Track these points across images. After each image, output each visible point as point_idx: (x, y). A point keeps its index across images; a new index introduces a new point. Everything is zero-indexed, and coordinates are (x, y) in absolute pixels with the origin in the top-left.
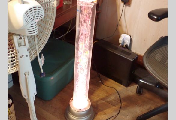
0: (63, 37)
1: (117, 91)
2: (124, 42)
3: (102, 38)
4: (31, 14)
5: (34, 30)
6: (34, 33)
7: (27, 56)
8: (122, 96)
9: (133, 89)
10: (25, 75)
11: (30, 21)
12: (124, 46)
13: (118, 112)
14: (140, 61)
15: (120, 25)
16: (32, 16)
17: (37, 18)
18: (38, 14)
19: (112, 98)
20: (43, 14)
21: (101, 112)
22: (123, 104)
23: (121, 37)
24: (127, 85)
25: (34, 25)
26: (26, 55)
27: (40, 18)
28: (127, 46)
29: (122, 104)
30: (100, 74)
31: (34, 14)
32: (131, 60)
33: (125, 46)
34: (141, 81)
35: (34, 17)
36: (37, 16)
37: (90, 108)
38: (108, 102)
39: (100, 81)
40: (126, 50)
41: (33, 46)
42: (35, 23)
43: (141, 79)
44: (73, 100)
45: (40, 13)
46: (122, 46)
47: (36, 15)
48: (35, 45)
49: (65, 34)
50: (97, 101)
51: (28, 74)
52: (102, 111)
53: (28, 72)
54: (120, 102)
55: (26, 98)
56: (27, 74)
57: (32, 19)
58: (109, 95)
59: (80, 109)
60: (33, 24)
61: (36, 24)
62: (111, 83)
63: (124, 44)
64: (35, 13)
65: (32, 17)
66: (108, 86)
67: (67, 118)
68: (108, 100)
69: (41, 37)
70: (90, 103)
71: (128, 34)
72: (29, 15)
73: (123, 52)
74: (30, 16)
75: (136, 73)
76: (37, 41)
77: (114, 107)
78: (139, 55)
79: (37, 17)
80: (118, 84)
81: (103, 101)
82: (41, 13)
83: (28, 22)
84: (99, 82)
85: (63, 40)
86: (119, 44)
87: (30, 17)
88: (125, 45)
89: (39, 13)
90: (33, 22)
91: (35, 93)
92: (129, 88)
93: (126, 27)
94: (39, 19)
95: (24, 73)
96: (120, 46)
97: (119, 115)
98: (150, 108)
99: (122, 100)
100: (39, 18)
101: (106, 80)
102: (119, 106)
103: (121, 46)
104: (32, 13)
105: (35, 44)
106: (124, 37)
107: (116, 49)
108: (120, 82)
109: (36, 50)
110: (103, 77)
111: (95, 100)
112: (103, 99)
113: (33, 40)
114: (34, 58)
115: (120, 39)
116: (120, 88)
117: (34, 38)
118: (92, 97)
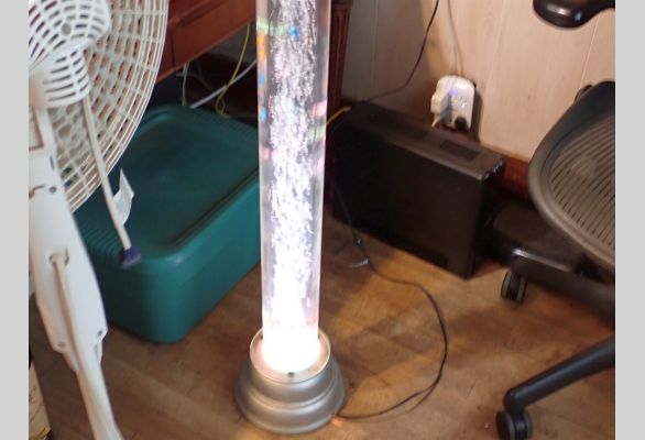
0: (216, 98)
1: (429, 296)
2: (449, 109)
3: (366, 99)
4: (51, 17)
5: (71, 85)
6: (73, 94)
7: (53, 189)
8: (449, 314)
9: (490, 285)
10: (54, 264)
11: (49, 49)
12: (453, 124)
13: (436, 376)
14: (515, 177)
15: (435, 44)
16: (58, 23)
17: (82, 35)
18: (83, 16)
19: (413, 322)
20: (106, 16)
21: (372, 381)
22: (456, 342)
23: (438, 91)
24: (468, 273)
25: (70, 61)
26: (49, 187)
27: (95, 33)
28: (461, 123)
29: (450, 346)
30: (362, 234)
31: (63, 16)
32: (480, 178)
33: (456, 122)
34: (519, 252)
35: (66, 29)
36: (79, 26)
37: (328, 369)
38: (395, 339)
39: (363, 260)
40: (459, 138)
41: (82, 144)
42: (74, 54)
43: (519, 246)
44: (261, 337)
45: (91, 13)
46: (443, 124)
47: (73, 23)
48: (86, 143)
49: (224, 89)
50: (356, 338)
51: (67, 261)
52: (375, 374)
53: (63, 251)
54: (440, 336)
55: (67, 350)
56: (60, 261)
57: (56, 36)
58: (400, 313)
59: (291, 374)
60: (64, 59)
61: (76, 58)
62: (407, 266)
63: (450, 115)
64: (70, 13)
65: (59, 29)
66: (395, 277)
67: (243, 409)
68: (398, 330)
69: (113, 106)
70: (326, 347)
71: (463, 76)
72: (42, 24)
73: (448, 147)
74: (49, 25)
75: (500, 224)
76: (96, 125)
77: (420, 358)
78: (510, 155)
79: (80, 31)
80: (431, 267)
81: (379, 338)
82: (97, 10)
83: (43, 51)
84: (361, 264)
85: (220, 108)
86: (431, 116)
87: (47, 32)
88: (454, 120)
89: (85, 12)
90: (65, 51)
91: (100, 333)
92: (474, 282)
93: (457, 49)
94: (91, 36)
95: (47, 256)
96: (434, 124)
97: (438, 387)
98: (557, 355)
99: (448, 332)
100: (87, 31)
101: (387, 256)
102: (440, 355)
103: (437, 125)
104: (57, 13)
105: (88, 136)
106: (448, 89)
107: (422, 136)
108: (442, 262)
109: (94, 162)
110: (377, 244)
111: (347, 333)
112: (376, 329)
113: (80, 121)
114: (88, 192)
115: (434, 97)
116: (442, 283)
117: (82, 112)
118: (337, 322)
